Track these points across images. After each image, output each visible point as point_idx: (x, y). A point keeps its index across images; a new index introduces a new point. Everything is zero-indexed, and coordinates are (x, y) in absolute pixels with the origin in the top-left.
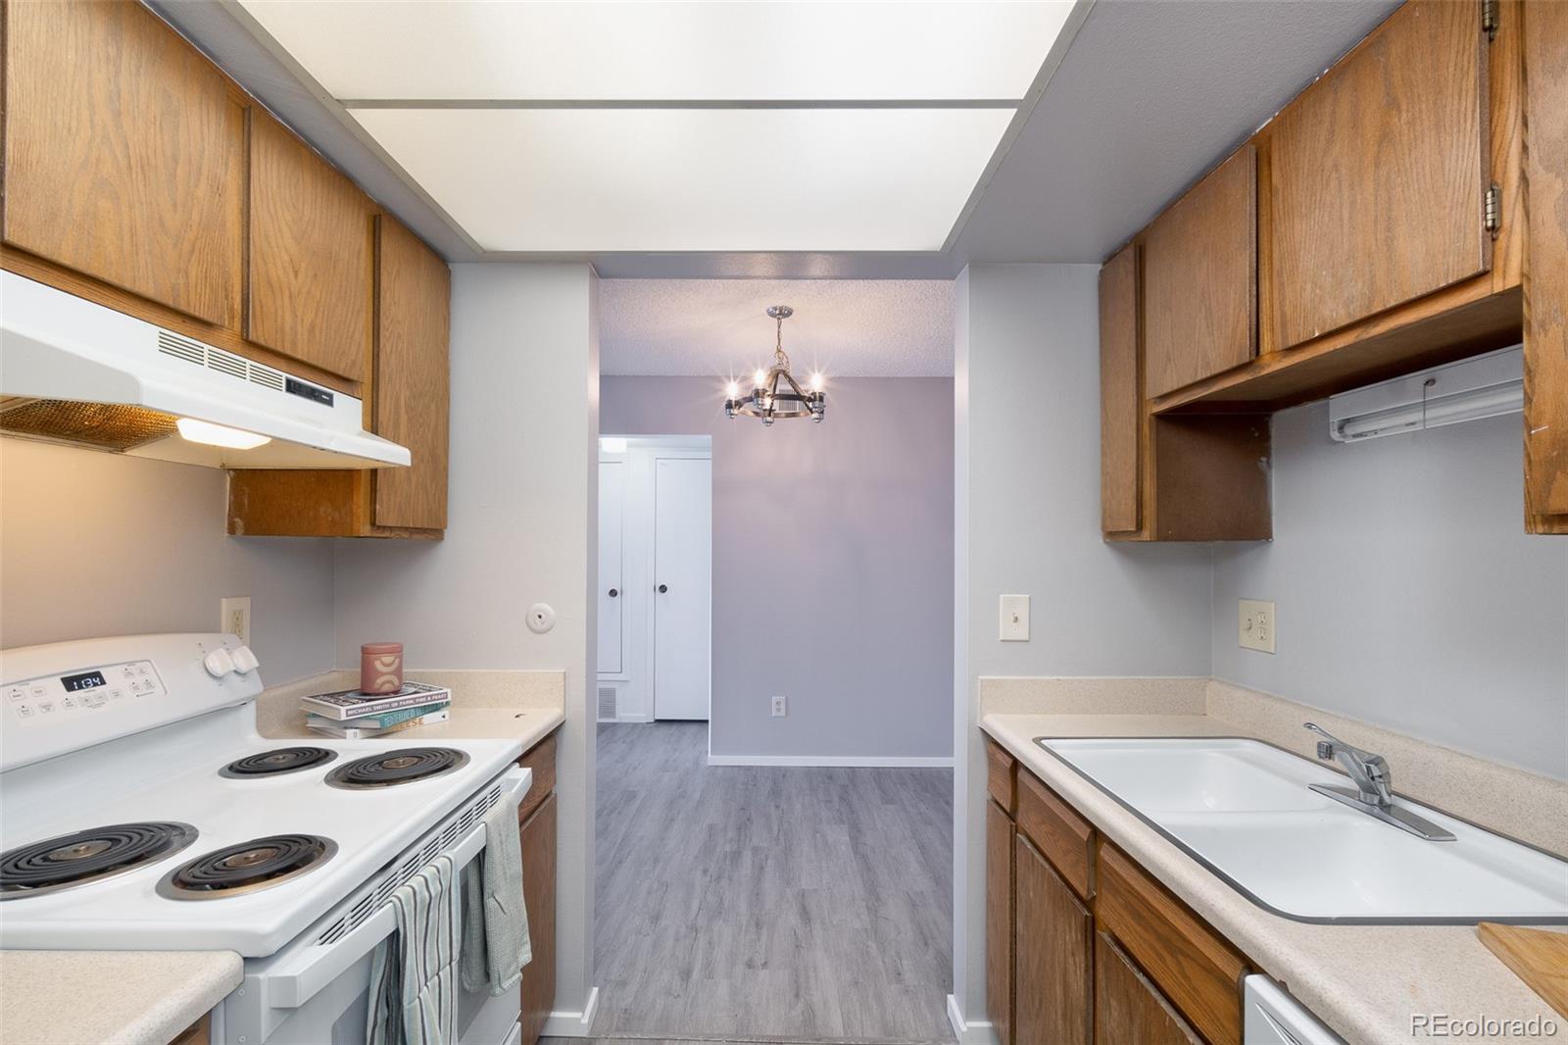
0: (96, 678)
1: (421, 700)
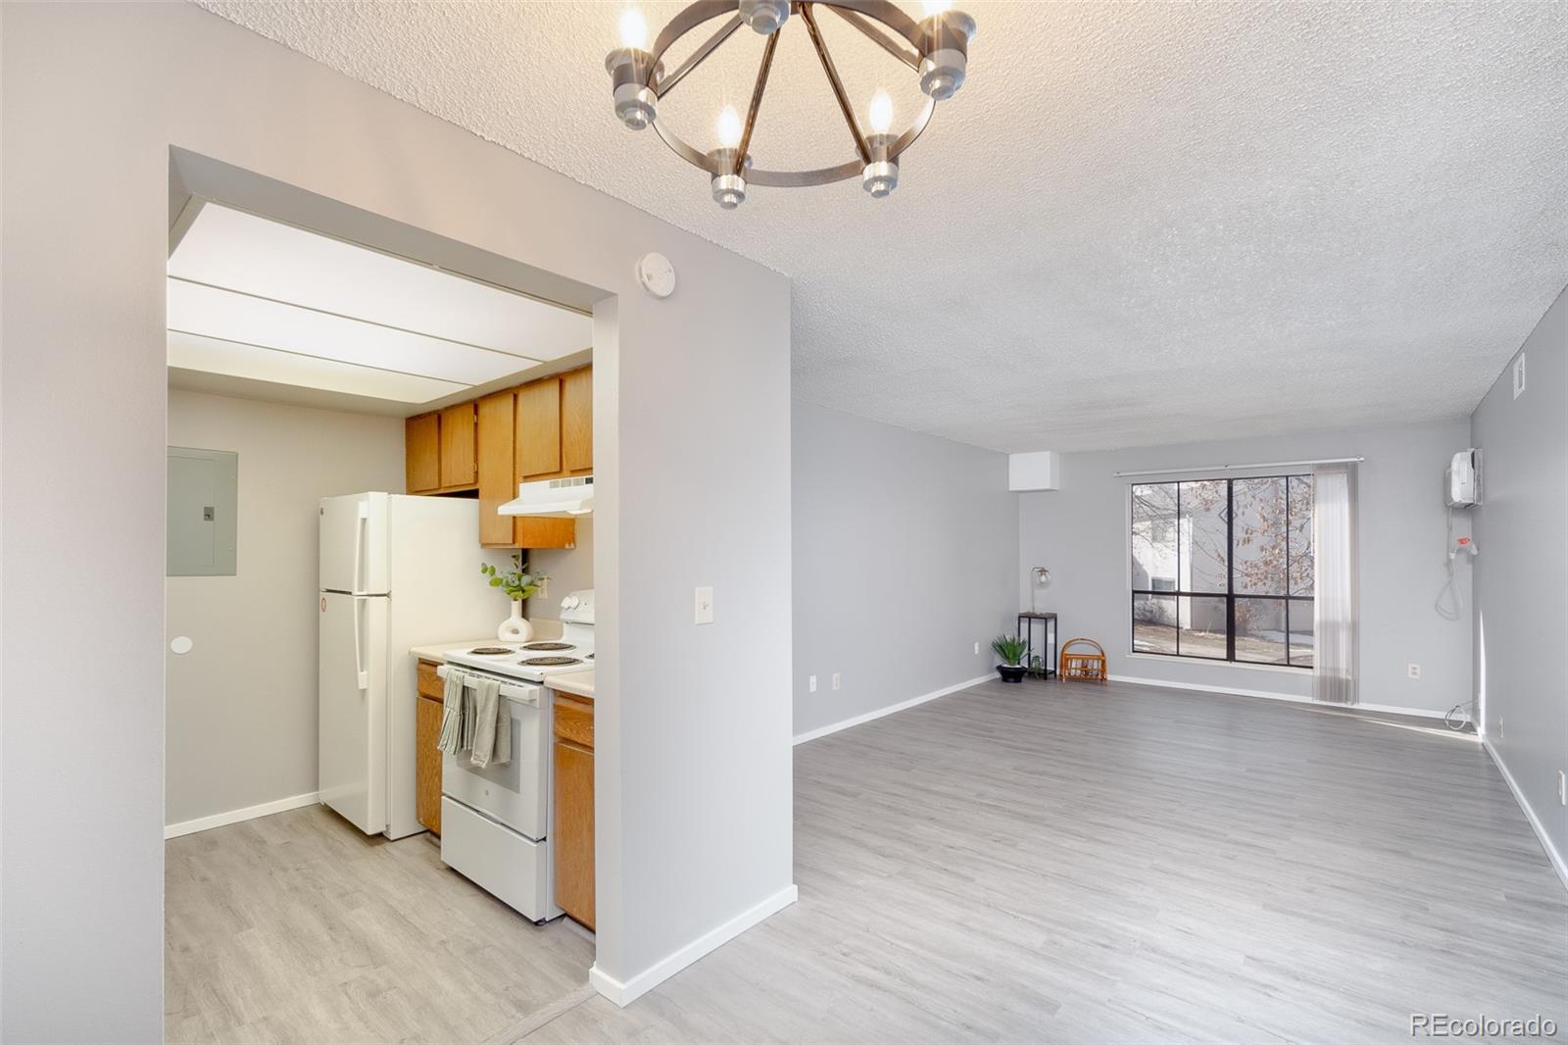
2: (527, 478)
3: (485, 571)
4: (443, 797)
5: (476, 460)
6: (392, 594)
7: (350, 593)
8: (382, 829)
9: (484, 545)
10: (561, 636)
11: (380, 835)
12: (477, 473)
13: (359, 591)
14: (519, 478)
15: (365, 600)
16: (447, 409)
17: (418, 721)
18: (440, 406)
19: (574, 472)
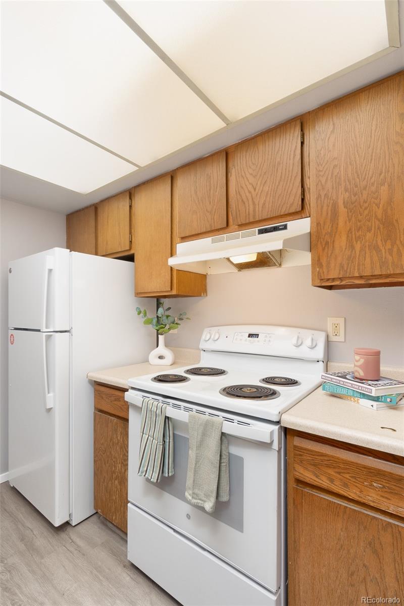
0: (257, 335)
1: (356, 387)
2: (184, 239)
3: (139, 313)
4: (129, 505)
5: (130, 233)
6: (73, 331)
7: (39, 331)
8: (67, 519)
9: (138, 294)
10: (199, 362)
11: (67, 524)
12: (131, 242)
13: (46, 328)
14: (177, 238)
15: (51, 335)
16: (102, 201)
17: (95, 430)
18: (96, 200)
19: (242, 226)
